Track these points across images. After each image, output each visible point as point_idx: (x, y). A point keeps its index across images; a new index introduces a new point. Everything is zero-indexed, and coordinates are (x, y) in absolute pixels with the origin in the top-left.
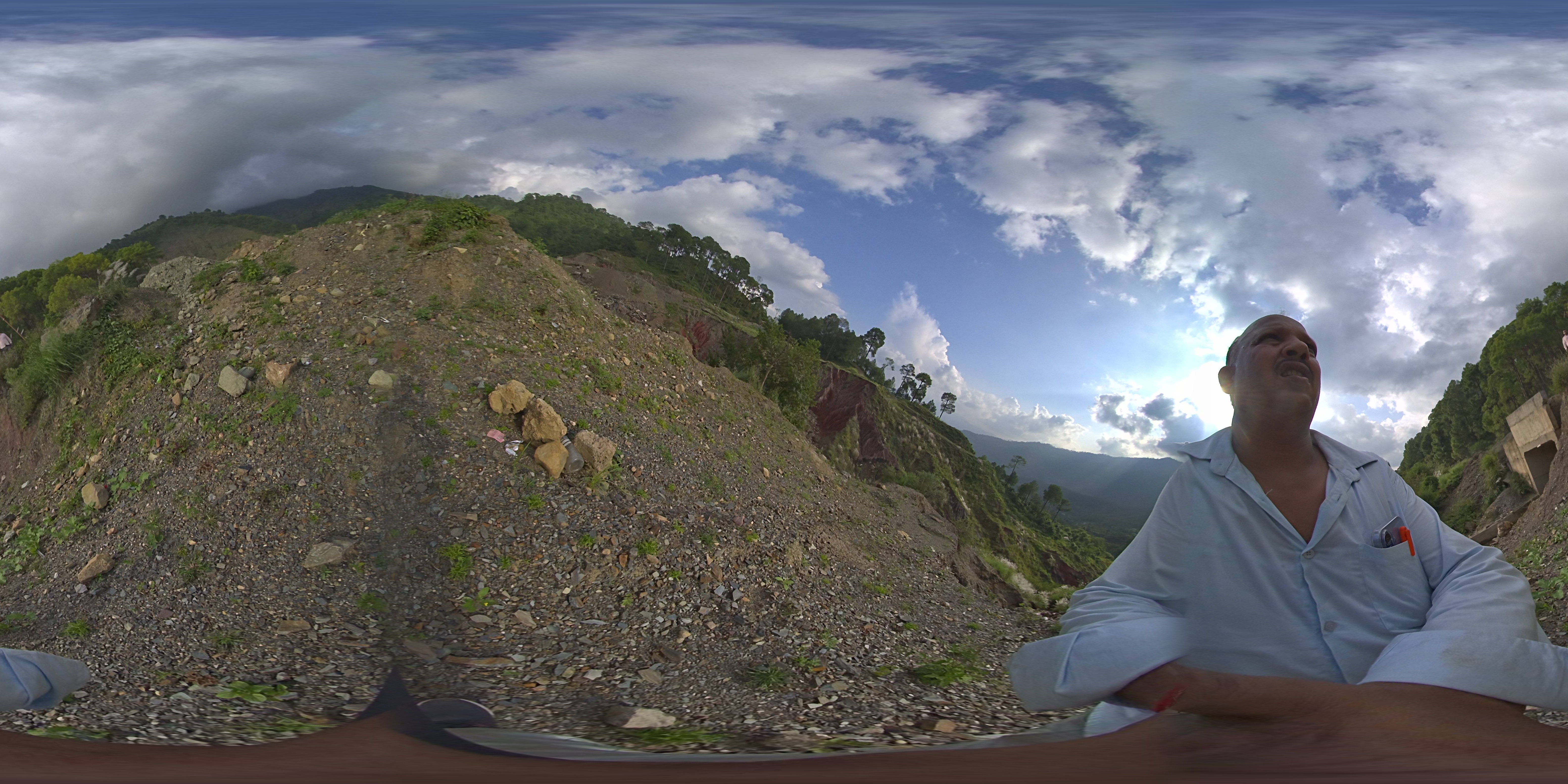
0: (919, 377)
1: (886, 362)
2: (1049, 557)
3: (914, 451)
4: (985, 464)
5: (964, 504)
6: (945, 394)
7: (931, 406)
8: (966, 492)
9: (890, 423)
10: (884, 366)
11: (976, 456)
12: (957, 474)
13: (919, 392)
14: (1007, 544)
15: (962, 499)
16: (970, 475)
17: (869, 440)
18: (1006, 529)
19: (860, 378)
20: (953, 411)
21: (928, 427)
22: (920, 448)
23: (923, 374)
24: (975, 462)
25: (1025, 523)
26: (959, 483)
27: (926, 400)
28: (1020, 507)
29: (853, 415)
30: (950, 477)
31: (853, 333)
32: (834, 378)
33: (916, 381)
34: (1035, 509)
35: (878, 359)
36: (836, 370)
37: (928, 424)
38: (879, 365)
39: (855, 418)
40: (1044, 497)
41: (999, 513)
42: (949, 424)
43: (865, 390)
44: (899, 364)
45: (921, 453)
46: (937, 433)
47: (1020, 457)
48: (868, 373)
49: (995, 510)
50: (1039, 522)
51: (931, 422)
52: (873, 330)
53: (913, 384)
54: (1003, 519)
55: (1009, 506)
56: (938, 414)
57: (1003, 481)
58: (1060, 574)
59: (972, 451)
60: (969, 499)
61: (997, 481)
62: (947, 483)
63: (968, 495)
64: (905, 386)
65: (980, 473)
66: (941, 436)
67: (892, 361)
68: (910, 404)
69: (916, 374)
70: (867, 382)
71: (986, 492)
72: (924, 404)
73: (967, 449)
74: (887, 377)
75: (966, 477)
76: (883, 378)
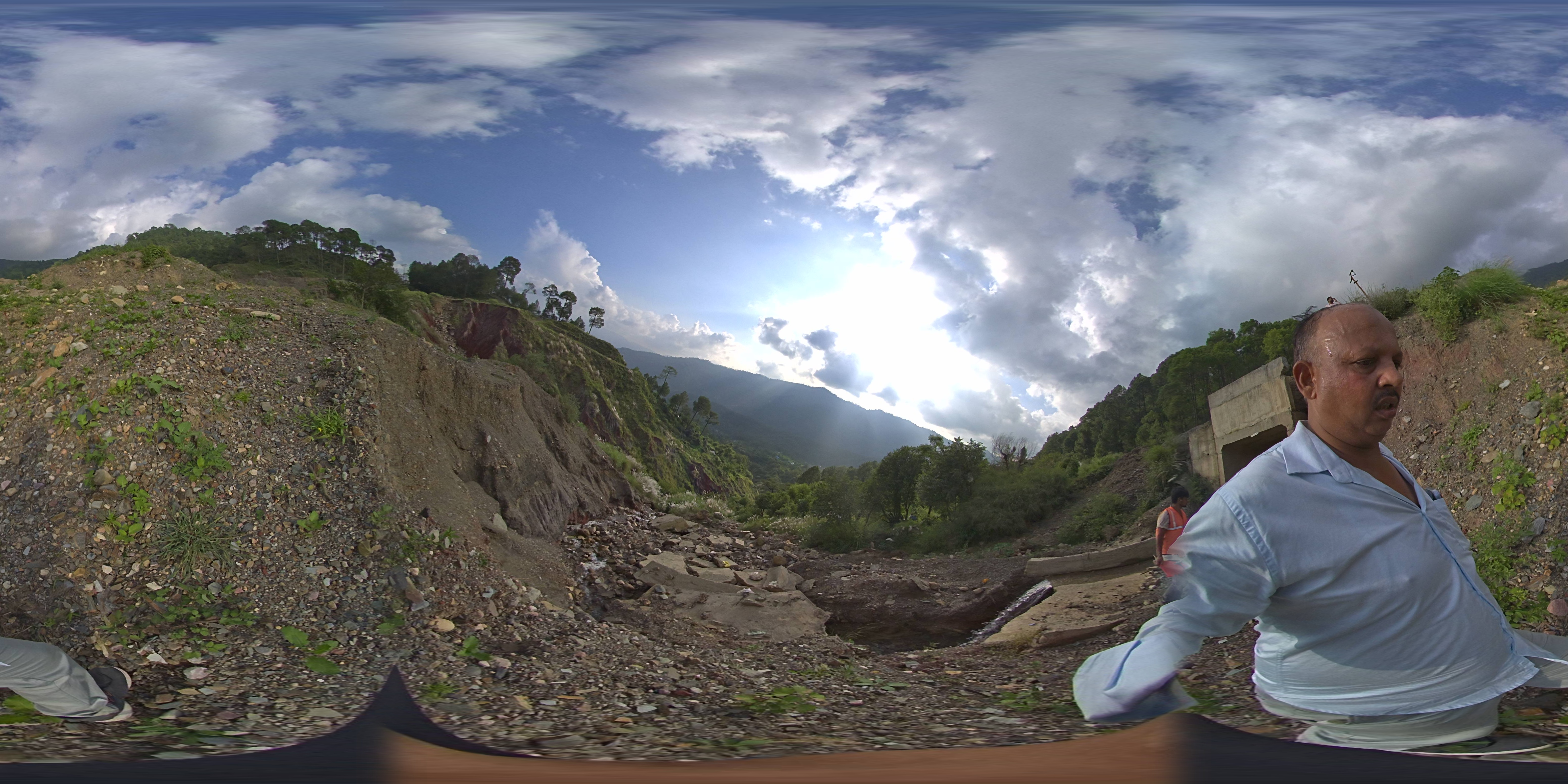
0: (562, 296)
1: (527, 288)
2: (694, 469)
3: (564, 366)
4: (636, 375)
5: (616, 414)
6: (592, 309)
7: (579, 323)
8: (617, 403)
9: (538, 343)
10: (525, 291)
11: (628, 368)
12: (608, 385)
13: (566, 310)
14: (656, 453)
15: (614, 409)
16: (622, 386)
18: (656, 439)
19: (501, 309)
21: (577, 343)
23: (567, 292)
24: (626, 373)
25: (673, 435)
27: (573, 317)
28: (670, 418)
29: (500, 341)
31: (486, 267)
32: (474, 312)
33: (561, 300)
34: (684, 420)
35: (518, 284)
36: (474, 304)
37: (577, 340)
38: (519, 291)
39: (501, 343)
40: (694, 409)
41: (650, 423)
42: (599, 338)
43: (507, 318)
46: (587, 347)
47: (671, 370)
48: (509, 301)
49: (646, 419)
50: (687, 433)
52: (506, 259)
53: (558, 303)
54: (653, 429)
55: (659, 416)
56: (587, 328)
59: (623, 363)
60: (621, 409)
61: (649, 392)
62: (599, 394)
63: (620, 405)
64: (549, 307)
65: (631, 383)
66: (591, 351)
67: (532, 285)
68: (556, 323)
69: (560, 293)
70: (510, 310)
71: (636, 402)
72: (572, 322)
73: (618, 360)
74: (530, 299)
75: (618, 388)
76: (526, 302)
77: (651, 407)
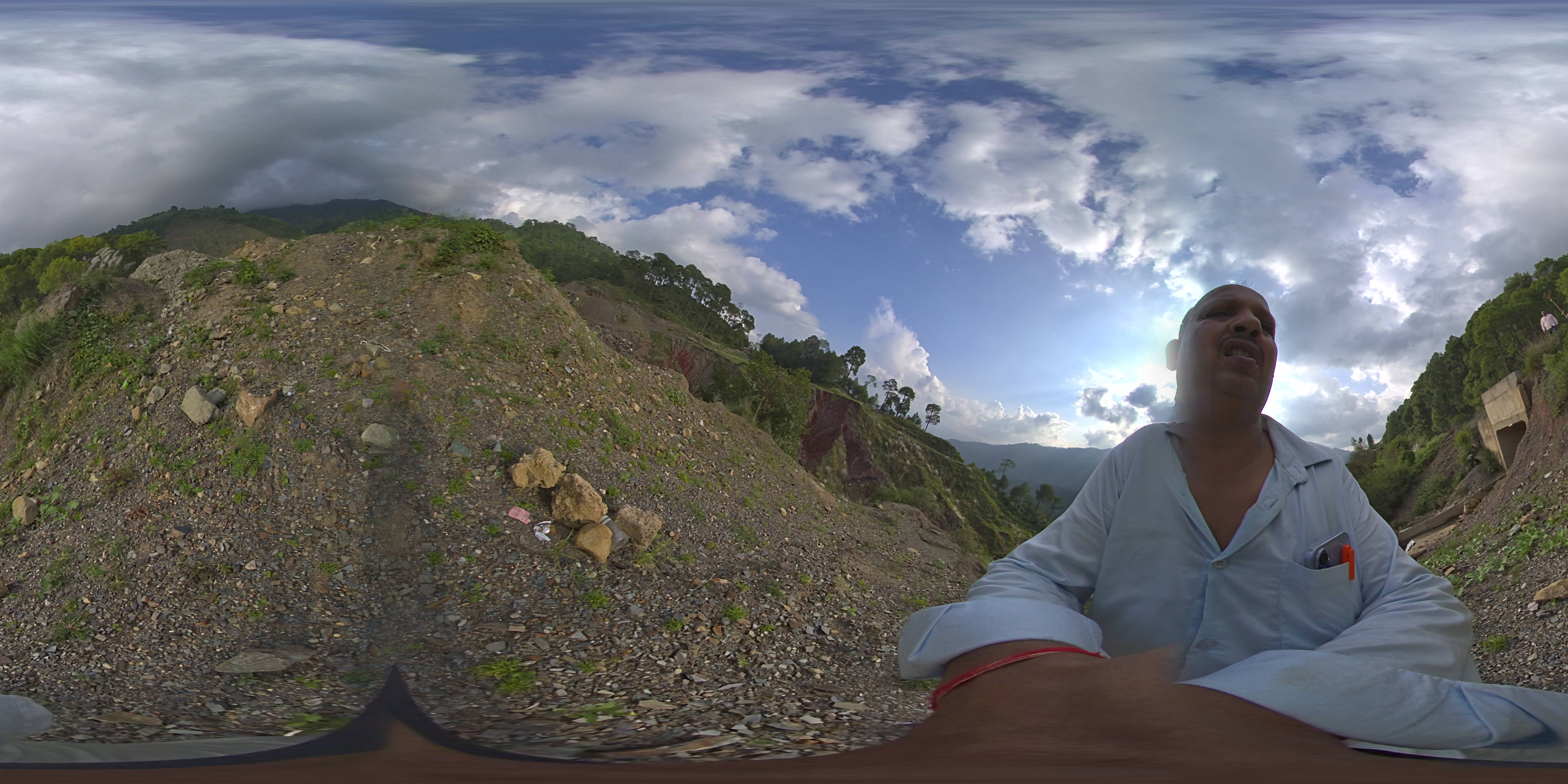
0: (901, 391)
1: (868, 380)
3: (903, 465)
4: (974, 472)
5: (957, 513)
6: (929, 405)
7: (916, 419)
8: (958, 501)
9: (876, 440)
10: (867, 383)
11: (965, 464)
13: (903, 406)
15: (955, 508)
16: (961, 484)
17: (857, 459)
18: (1002, 534)
19: (843, 398)
20: (939, 421)
21: (914, 441)
22: (908, 462)
23: (906, 388)
24: (964, 470)
25: (1021, 526)
26: (950, 493)
27: (910, 413)
28: (1014, 510)
29: (839, 435)
30: (940, 488)
31: (834, 353)
32: (817, 399)
33: (899, 396)
34: (1027, 509)
35: (860, 377)
36: (818, 391)
37: (915, 437)
38: (861, 383)
39: (841, 438)
40: (1035, 495)
41: (993, 518)
42: (935, 435)
43: (849, 409)
44: (880, 380)
45: (909, 467)
46: (924, 446)
47: (1009, 461)
48: (851, 392)
50: (1034, 523)
51: (917, 435)
52: (853, 348)
53: (896, 399)
54: (997, 523)
55: (1003, 511)
56: (923, 425)
57: (994, 486)
59: (960, 460)
60: (962, 508)
61: (988, 486)
62: (938, 494)
63: (961, 503)
64: (888, 402)
65: (970, 480)
66: (929, 448)
67: (873, 378)
68: (894, 419)
69: (899, 388)
70: (851, 401)
71: (978, 498)
72: (909, 418)
73: (955, 458)
74: (871, 394)
75: (957, 486)
76: (866, 396)
77: (993, 502)
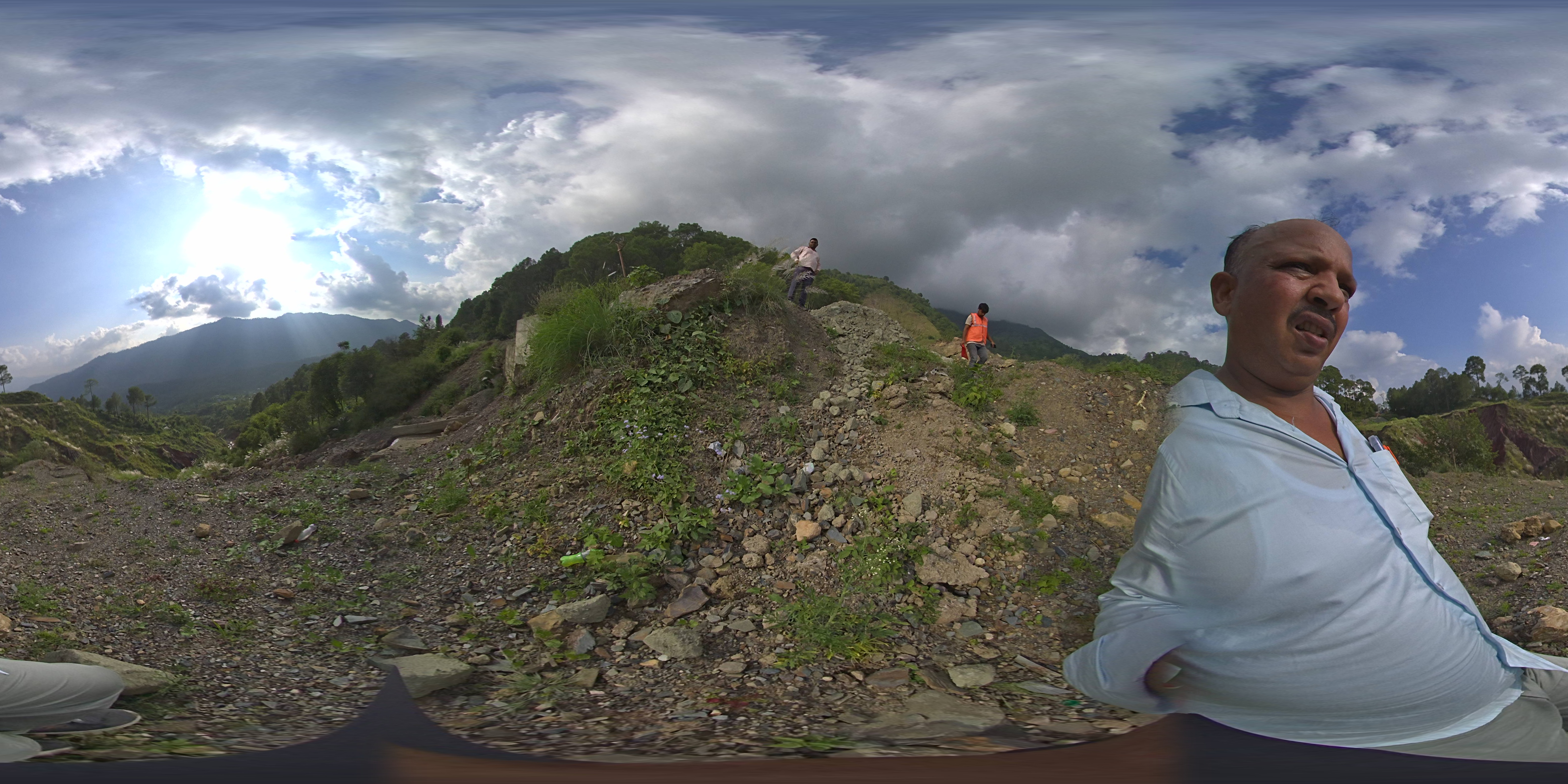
2: (163, 452)
4: (65, 404)
5: (73, 446)
8: (67, 436)
11: (54, 402)
12: (50, 427)
14: (125, 458)
15: (68, 444)
16: (61, 421)
18: (117, 447)
20: (11, 378)
22: (6, 427)
24: (57, 408)
25: (129, 434)
26: (57, 433)
28: (116, 422)
30: (46, 433)
34: (128, 416)
40: (130, 402)
41: (103, 436)
42: (15, 391)
45: (10, 431)
46: (12, 405)
47: (90, 380)
49: (98, 435)
50: (138, 425)
54: (108, 439)
55: (108, 426)
57: (89, 407)
58: (179, 461)
59: (48, 400)
60: (74, 440)
61: (85, 411)
62: (47, 439)
63: (70, 437)
65: (66, 413)
66: (16, 406)
71: (82, 426)
73: (43, 401)
75: (59, 424)
